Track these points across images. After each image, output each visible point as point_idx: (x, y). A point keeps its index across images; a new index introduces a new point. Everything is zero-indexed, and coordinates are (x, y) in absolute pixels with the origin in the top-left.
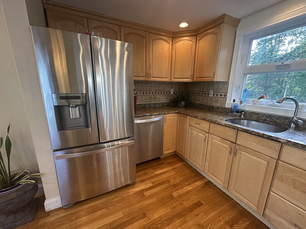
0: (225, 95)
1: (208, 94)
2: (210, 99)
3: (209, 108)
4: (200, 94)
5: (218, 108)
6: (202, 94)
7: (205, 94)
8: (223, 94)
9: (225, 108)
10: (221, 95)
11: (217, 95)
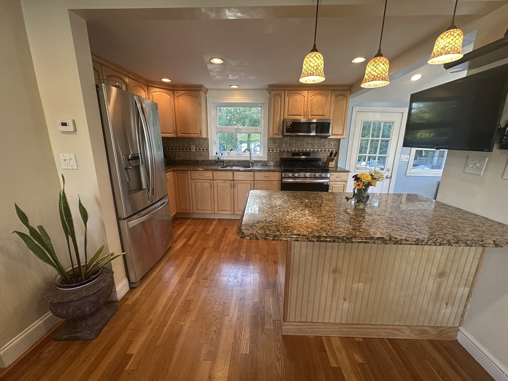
0: (207, 150)
1: (190, 149)
2: (193, 154)
3: (195, 162)
4: (179, 149)
5: (203, 161)
6: (183, 149)
7: (186, 149)
8: (205, 149)
9: (210, 161)
10: (204, 150)
11: (200, 150)
